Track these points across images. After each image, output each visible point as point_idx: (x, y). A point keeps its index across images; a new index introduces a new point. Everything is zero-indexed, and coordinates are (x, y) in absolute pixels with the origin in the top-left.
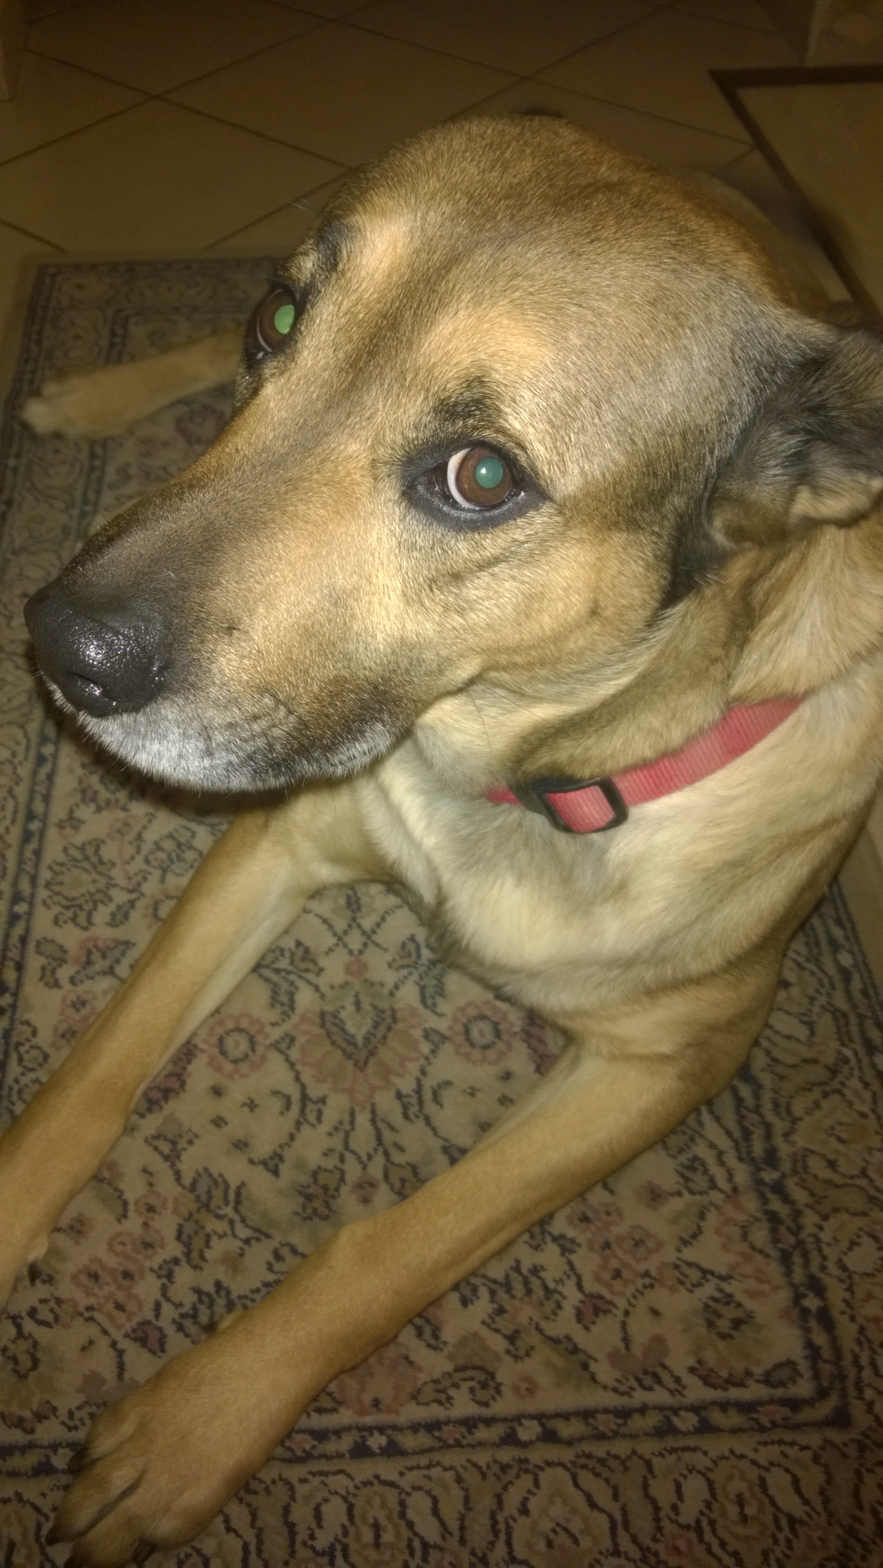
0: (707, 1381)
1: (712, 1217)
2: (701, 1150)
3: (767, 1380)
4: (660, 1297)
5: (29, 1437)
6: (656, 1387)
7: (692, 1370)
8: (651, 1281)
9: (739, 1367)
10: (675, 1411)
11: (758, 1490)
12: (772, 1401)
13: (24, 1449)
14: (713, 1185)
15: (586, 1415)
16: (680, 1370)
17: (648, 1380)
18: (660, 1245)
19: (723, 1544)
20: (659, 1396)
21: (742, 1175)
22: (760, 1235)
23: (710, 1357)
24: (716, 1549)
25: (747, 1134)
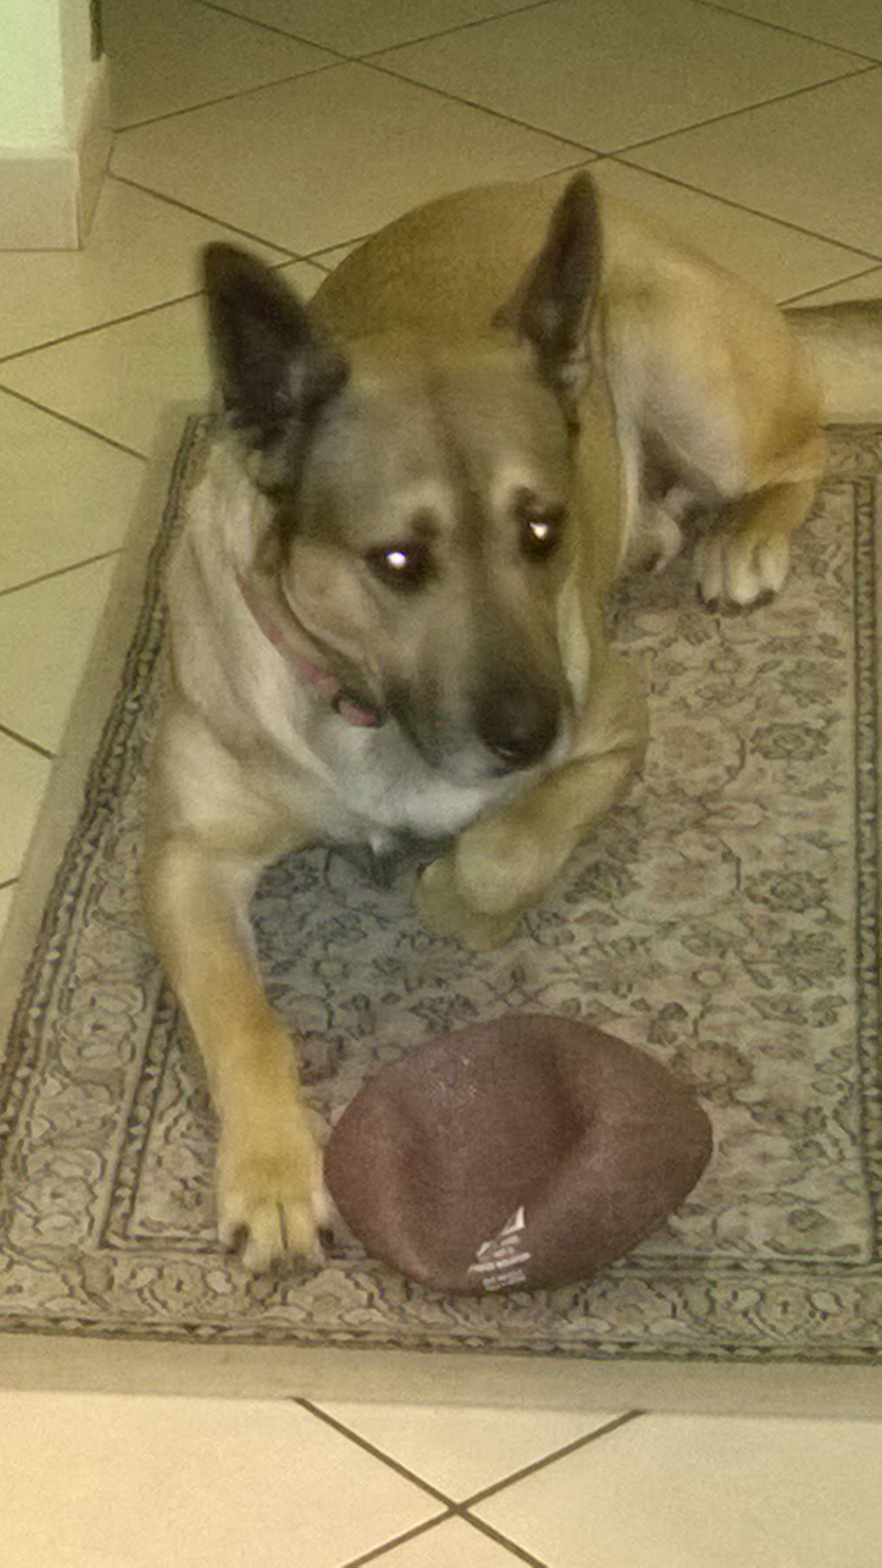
0: (776, 1250)
1: (816, 1172)
2: (820, 1138)
3: (830, 1253)
4: (751, 1208)
5: (194, 1236)
6: (733, 1249)
7: (766, 1243)
8: (746, 1199)
9: (808, 1246)
10: (745, 1260)
11: (802, 1300)
12: (830, 1263)
13: (190, 1240)
14: (823, 1154)
15: (668, 1258)
16: (757, 1243)
17: (725, 1245)
18: (759, 1183)
19: (763, 1321)
20: (736, 1253)
21: (851, 1152)
22: (857, 1184)
23: (785, 1240)
24: (757, 1321)
25: (865, 1131)
